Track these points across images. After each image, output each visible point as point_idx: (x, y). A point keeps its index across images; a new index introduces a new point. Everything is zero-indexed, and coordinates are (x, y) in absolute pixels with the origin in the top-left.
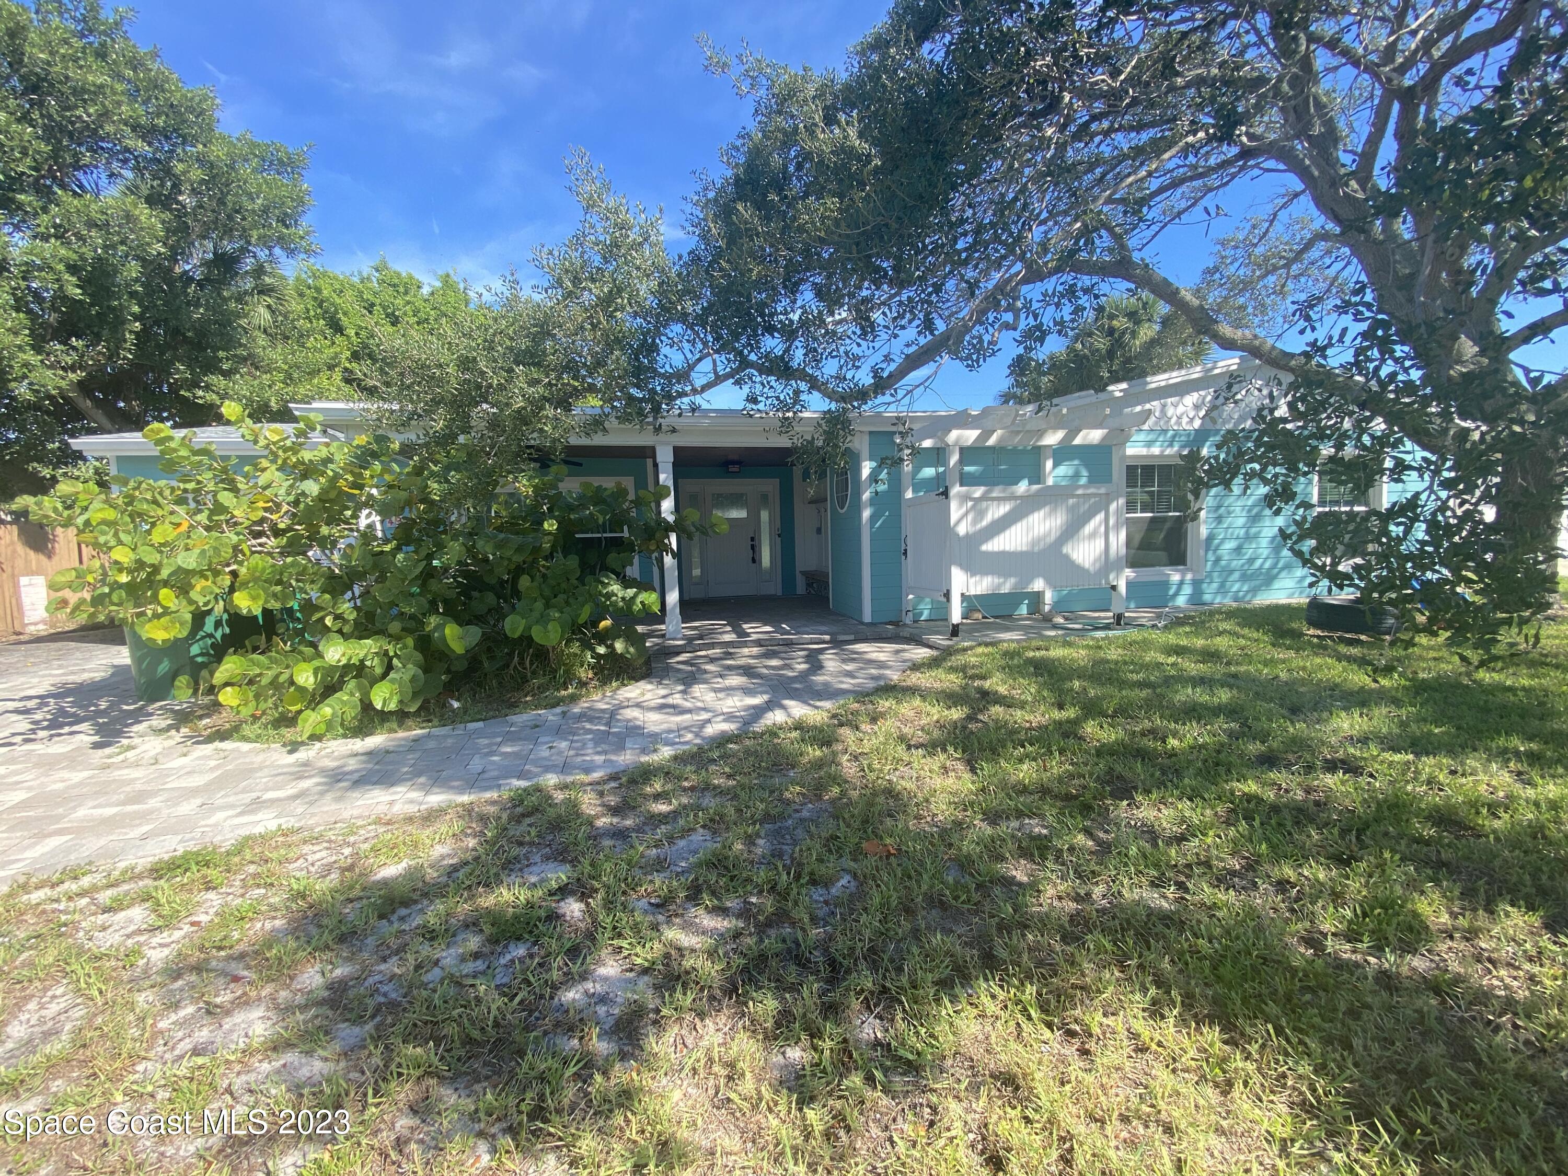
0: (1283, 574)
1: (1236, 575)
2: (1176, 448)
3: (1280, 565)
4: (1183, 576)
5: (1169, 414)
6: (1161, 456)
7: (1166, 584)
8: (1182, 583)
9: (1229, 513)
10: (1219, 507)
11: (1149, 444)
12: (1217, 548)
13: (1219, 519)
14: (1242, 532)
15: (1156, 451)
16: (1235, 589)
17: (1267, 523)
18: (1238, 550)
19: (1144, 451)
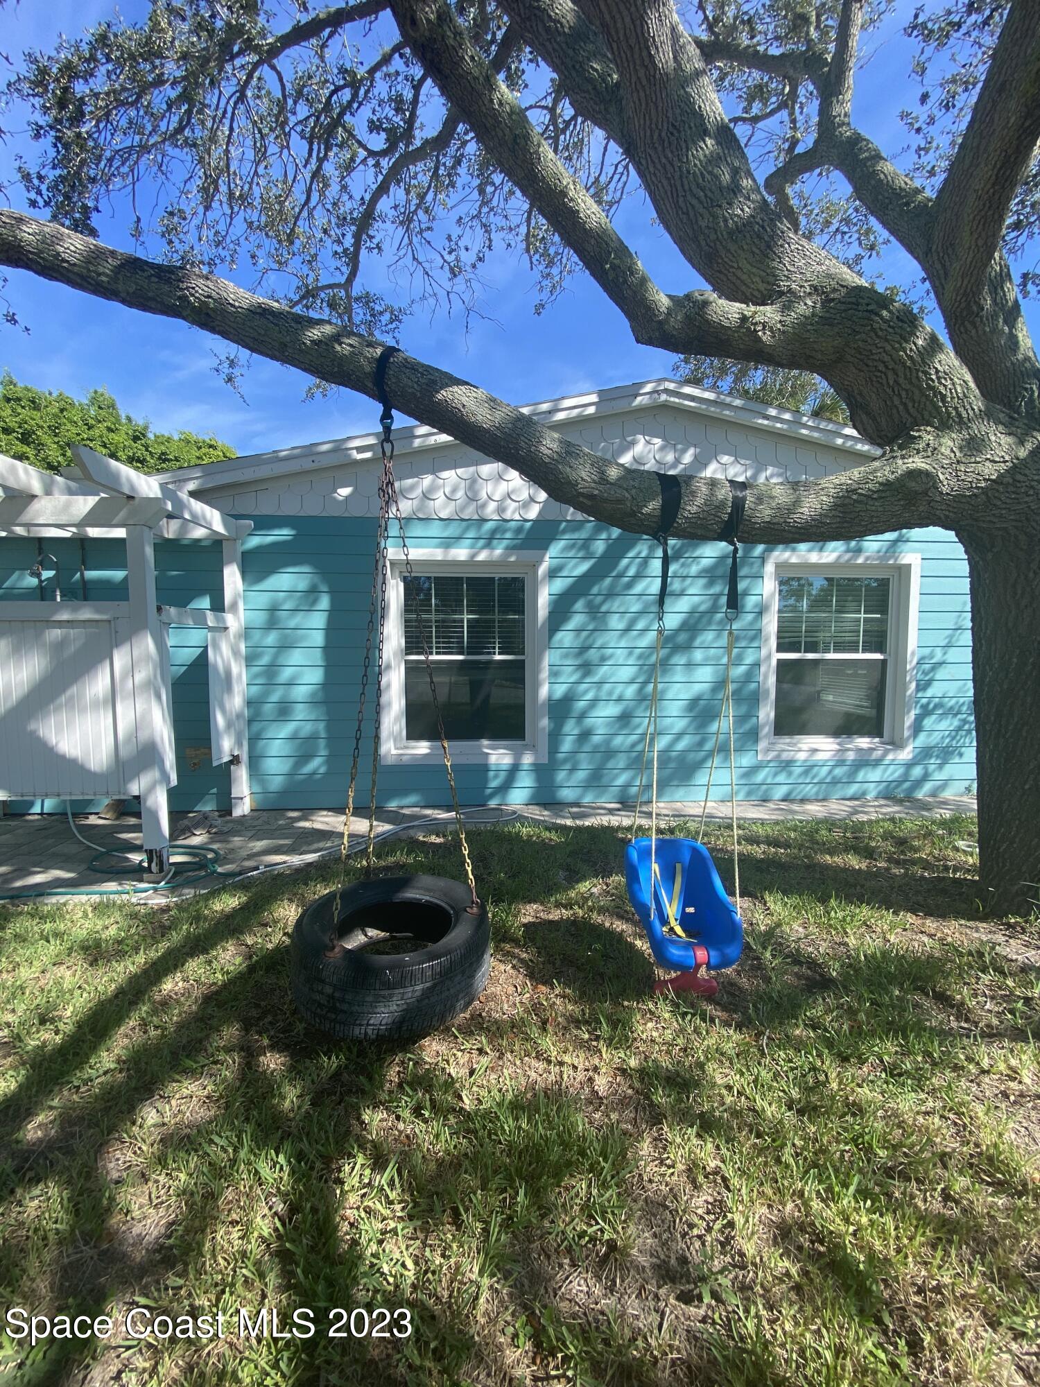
0: (717, 760)
1: (621, 761)
2: (498, 552)
3: (709, 746)
4: (518, 756)
5: (483, 495)
6: (470, 563)
7: (483, 769)
8: (514, 769)
9: (603, 659)
10: (584, 649)
11: (448, 542)
12: (582, 716)
13: (586, 668)
14: (630, 691)
15: (461, 553)
16: (621, 781)
17: (678, 678)
18: (625, 719)
19: (438, 554)
